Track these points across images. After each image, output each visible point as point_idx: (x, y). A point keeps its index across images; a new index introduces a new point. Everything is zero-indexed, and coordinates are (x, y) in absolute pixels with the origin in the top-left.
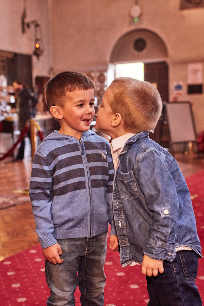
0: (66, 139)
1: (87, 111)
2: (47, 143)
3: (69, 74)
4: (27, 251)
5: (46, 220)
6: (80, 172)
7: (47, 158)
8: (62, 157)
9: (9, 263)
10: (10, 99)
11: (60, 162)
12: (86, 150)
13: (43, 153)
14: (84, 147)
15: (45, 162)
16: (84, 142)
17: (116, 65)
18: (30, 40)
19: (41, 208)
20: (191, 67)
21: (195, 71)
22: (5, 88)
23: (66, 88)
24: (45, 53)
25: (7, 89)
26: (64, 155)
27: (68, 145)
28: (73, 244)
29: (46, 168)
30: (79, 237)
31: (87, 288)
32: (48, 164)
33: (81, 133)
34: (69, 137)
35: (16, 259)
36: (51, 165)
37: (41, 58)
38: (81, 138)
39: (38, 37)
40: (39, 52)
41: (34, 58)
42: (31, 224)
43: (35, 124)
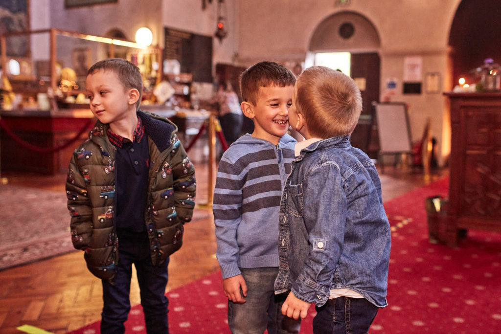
0: (261, 144)
1: (282, 112)
2: (236, 147)
3: (267, 66)
4: (199, 282)
5: (231, 244)
6: (276, 185)
7: (236, 165)
8: (253, 165)
9: (176, 296)
10: (183, 90)
11: (251, 170)
12: (284, 158)
13: (231, 159)
14: (282, 155)
15: (234, 170)
16: (282, 148)
17: (316, 53)
18: (212, 18)
19: (225, 229)
20: (408, 61)
21: (413, 67)
22: (178, 76)
23: (259, 82)
24: (230, 35)
25: (181, 77)
26: (257, 162)
27: (262, 151)
28: (265, 276)
29: (234, 177)
30: (271, 266)
31: (278, 332)
32: (238, 173)
33: (279, 138)
34: (264, 142)
35: (186, 291)
36: (241, 174)
37: (225, 41)
38: (279, 144)
39: (222, 14)
40: (221, 34)
41: (216, 41)
42: (205, 248)
43: (214, 123)
